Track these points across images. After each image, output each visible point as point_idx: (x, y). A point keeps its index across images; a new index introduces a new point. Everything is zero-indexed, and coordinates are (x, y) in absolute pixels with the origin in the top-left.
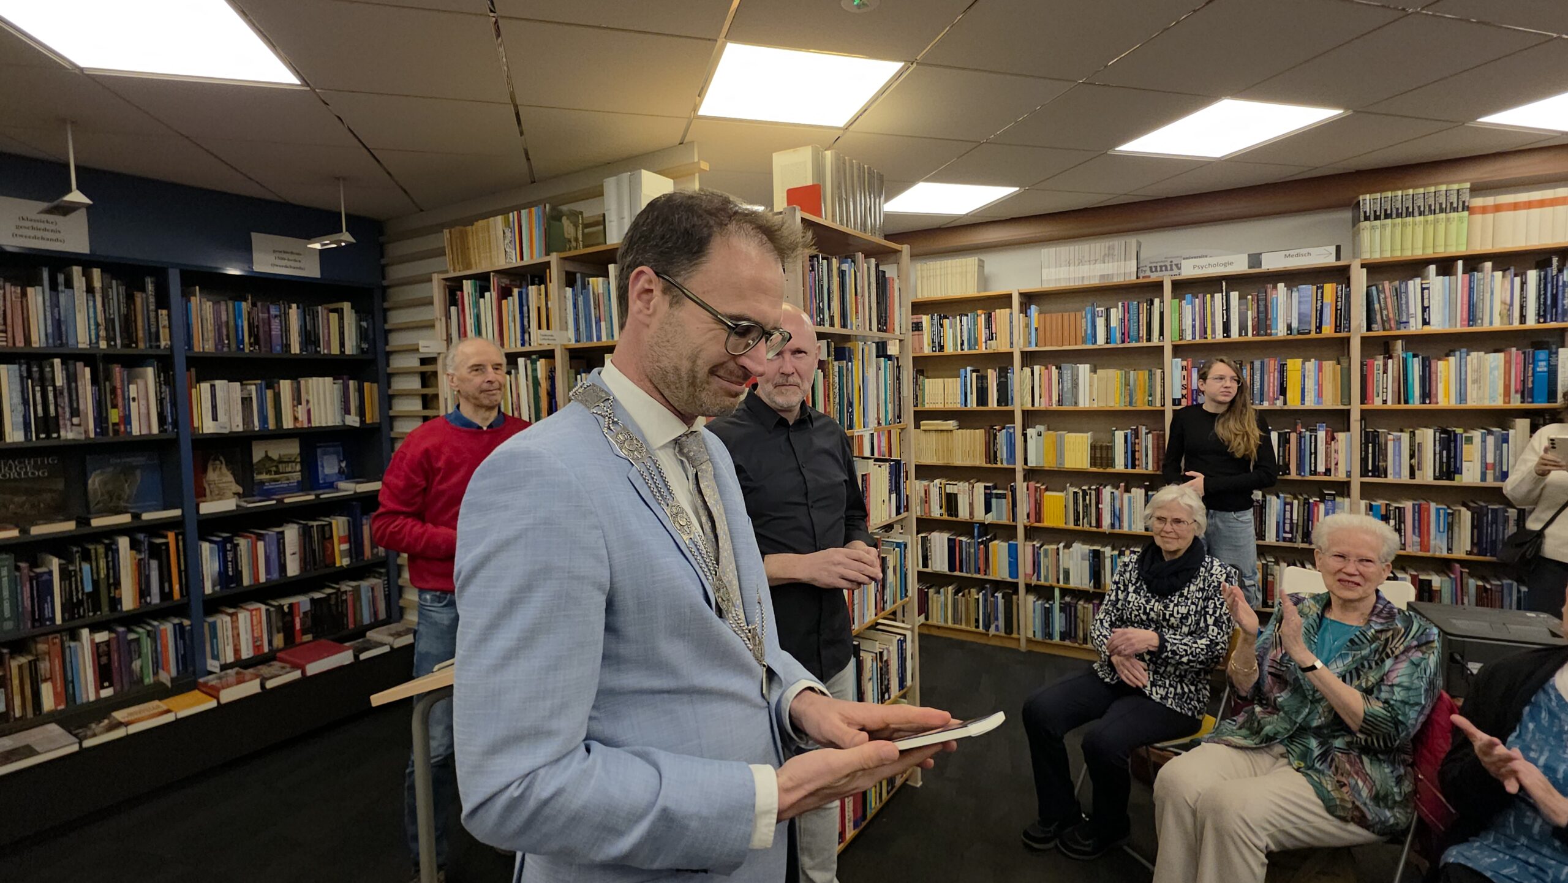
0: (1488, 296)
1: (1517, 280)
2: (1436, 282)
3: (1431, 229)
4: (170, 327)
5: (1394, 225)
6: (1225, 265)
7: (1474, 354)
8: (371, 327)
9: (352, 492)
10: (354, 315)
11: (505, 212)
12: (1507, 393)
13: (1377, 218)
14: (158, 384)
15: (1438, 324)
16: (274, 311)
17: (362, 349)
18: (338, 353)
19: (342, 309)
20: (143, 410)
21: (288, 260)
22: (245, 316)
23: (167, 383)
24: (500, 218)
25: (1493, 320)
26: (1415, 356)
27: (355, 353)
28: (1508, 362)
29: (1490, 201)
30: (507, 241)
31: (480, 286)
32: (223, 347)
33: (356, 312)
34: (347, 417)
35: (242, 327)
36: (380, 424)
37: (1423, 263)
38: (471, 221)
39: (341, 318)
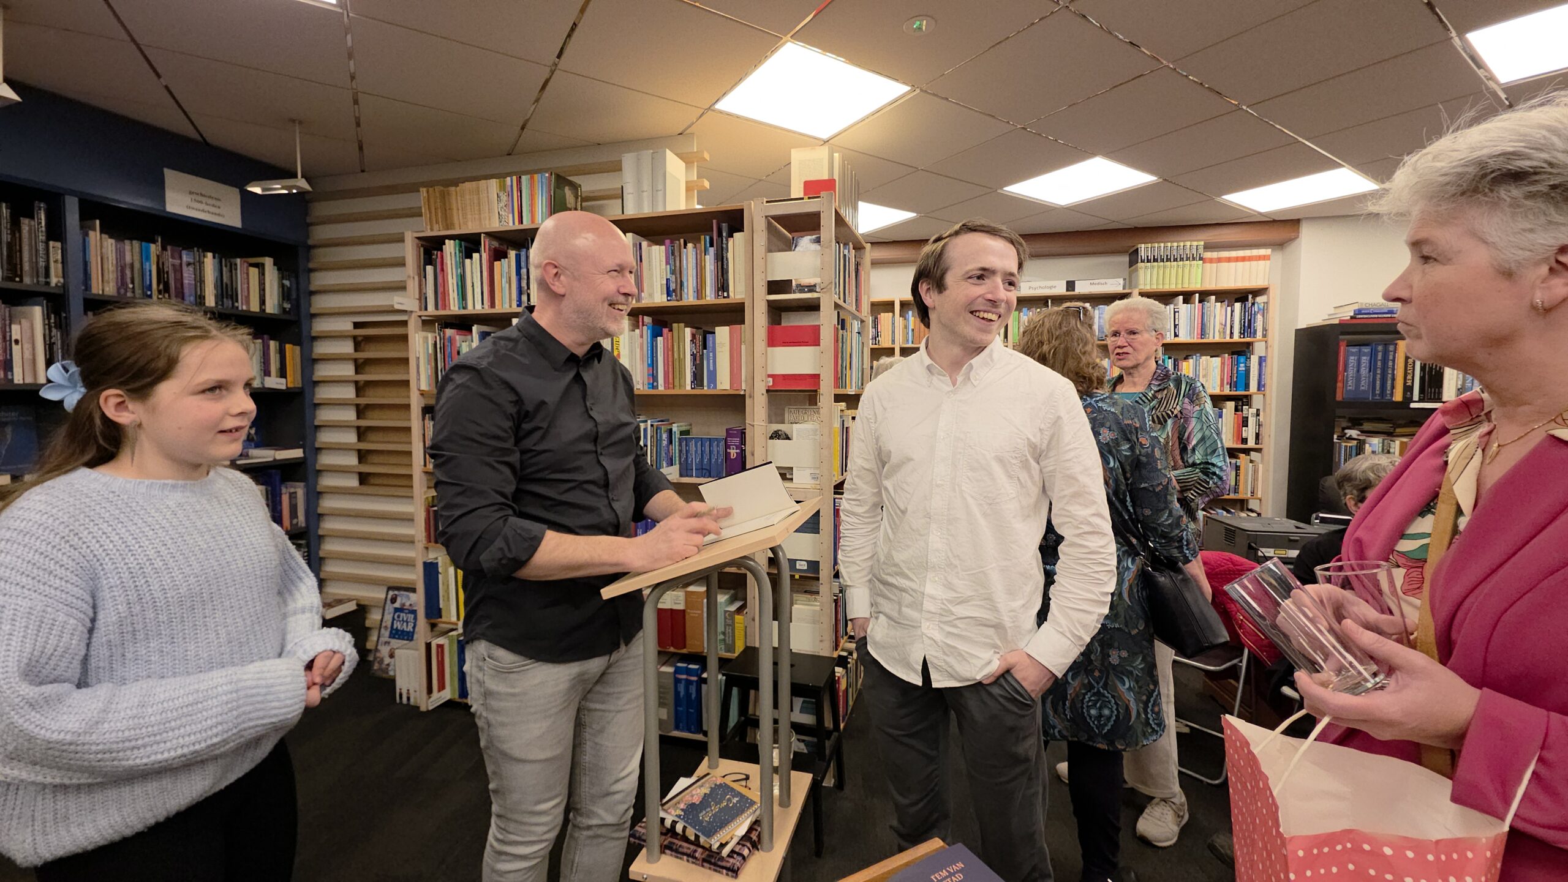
0: (1212, 318)
1: (1229, 309)
2: (1183, 308)
3: (1180, 270)
4: (63, 263)
5: (1159, 267)
6: (1050, 288)
7: (1204, 358)
8: (294, 286)
9: (271, 459)
10: (276, 272)
11: (501, 176)
12: (1222, 385)
13: (1148, 261)
14: (48, 326)
15: (1184, 338)
16: (185, 258)
17: (284, 309)
18: (258, 310)
19: (263, 265)
20: (28, 355)
21: (207, 204)
22: (154, 259)
23: (59, 326)
24: (494, 183)
25: (1215, 336)
26: (1169, 358)
27: (276, 312)
28: (1223, 364)
29: (1214, 255)
30: (502, 204)
31: (466, 248)
32: (126, 291)
33: (279, 269)
34: (267, 379)
35: (150, 271)
36: (302, 388)
37: (1175, 294)
38: (456, 183)
39: (262, 274)
